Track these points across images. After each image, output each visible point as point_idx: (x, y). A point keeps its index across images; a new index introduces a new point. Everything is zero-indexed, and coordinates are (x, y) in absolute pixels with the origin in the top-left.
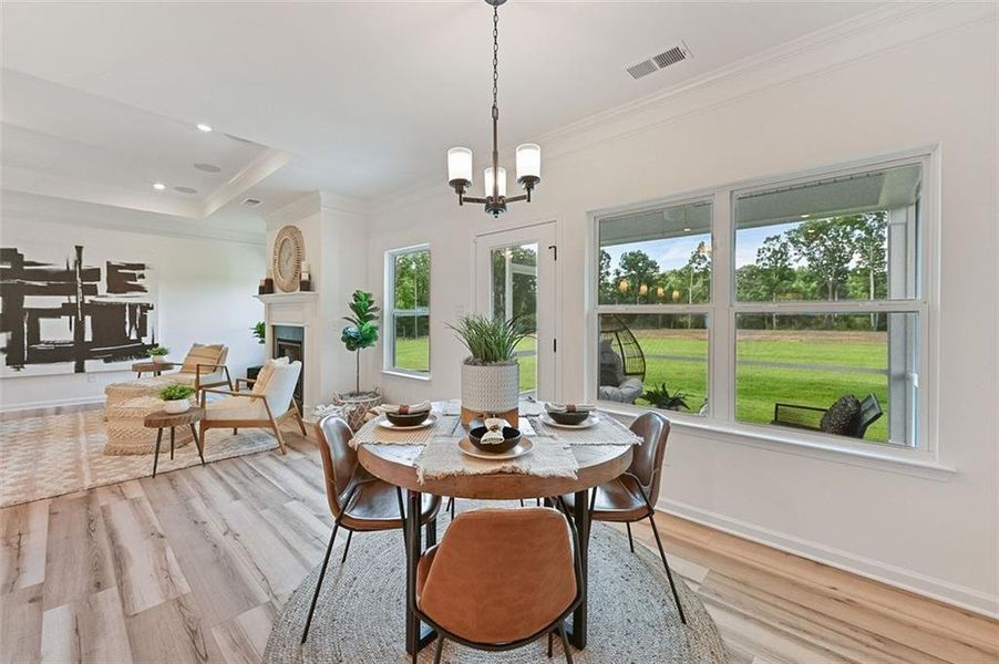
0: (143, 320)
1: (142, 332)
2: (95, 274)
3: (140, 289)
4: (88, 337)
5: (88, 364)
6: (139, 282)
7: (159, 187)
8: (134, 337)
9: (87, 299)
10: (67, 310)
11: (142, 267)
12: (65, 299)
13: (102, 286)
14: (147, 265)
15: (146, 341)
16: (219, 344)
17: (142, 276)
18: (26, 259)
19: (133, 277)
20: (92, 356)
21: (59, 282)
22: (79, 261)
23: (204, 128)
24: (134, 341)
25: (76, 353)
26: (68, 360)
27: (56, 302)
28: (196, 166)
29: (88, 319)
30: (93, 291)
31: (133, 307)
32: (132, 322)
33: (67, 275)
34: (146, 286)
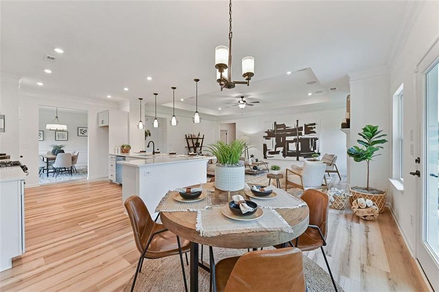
0: (315, 143)
1: (315, 148)
2: (301, 129)
3: (314, 132)
4: (300, 150)
5: (300, 158)
6: (314, 130)
7: (310, 94)
8: (312, 150)
9: (300, 137)
10: (295, 141)
11: (314, 124)
12: (294, 137)
13: (303, 132)
14: (316, 123)
15: (316, 151)
16: (333, 154)
17: (315, 128)
18: (286, 126)
19: (312, 128)
20: (301, 155)
21: (294, 132)
22: (297, 125)
23: (289, 73)
24: (312, 151)
25: (297, 154)
26: (295, 156)
27: (292, 138)
28: (308, 83)
29: (300, 143)
30: (301, 134)
31: (312, 139)
32: (312, 145)
33: (295, 129)
34: (316, 131)
